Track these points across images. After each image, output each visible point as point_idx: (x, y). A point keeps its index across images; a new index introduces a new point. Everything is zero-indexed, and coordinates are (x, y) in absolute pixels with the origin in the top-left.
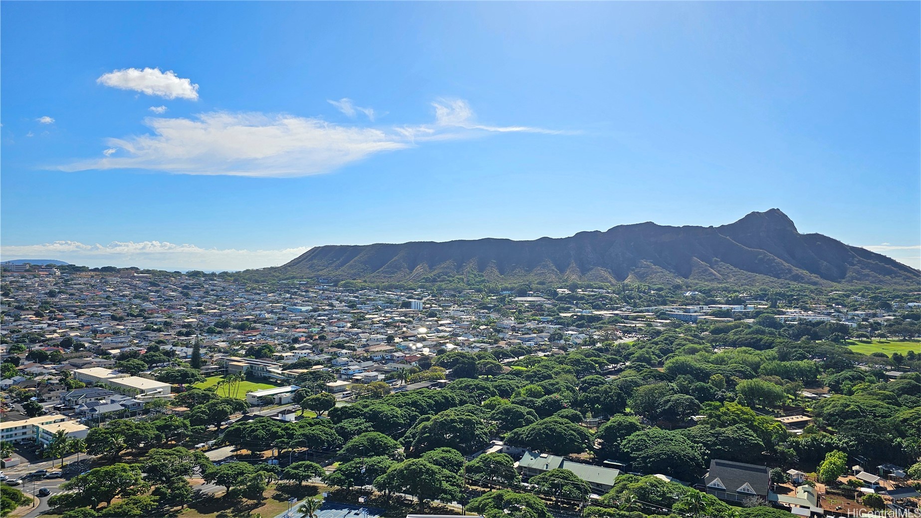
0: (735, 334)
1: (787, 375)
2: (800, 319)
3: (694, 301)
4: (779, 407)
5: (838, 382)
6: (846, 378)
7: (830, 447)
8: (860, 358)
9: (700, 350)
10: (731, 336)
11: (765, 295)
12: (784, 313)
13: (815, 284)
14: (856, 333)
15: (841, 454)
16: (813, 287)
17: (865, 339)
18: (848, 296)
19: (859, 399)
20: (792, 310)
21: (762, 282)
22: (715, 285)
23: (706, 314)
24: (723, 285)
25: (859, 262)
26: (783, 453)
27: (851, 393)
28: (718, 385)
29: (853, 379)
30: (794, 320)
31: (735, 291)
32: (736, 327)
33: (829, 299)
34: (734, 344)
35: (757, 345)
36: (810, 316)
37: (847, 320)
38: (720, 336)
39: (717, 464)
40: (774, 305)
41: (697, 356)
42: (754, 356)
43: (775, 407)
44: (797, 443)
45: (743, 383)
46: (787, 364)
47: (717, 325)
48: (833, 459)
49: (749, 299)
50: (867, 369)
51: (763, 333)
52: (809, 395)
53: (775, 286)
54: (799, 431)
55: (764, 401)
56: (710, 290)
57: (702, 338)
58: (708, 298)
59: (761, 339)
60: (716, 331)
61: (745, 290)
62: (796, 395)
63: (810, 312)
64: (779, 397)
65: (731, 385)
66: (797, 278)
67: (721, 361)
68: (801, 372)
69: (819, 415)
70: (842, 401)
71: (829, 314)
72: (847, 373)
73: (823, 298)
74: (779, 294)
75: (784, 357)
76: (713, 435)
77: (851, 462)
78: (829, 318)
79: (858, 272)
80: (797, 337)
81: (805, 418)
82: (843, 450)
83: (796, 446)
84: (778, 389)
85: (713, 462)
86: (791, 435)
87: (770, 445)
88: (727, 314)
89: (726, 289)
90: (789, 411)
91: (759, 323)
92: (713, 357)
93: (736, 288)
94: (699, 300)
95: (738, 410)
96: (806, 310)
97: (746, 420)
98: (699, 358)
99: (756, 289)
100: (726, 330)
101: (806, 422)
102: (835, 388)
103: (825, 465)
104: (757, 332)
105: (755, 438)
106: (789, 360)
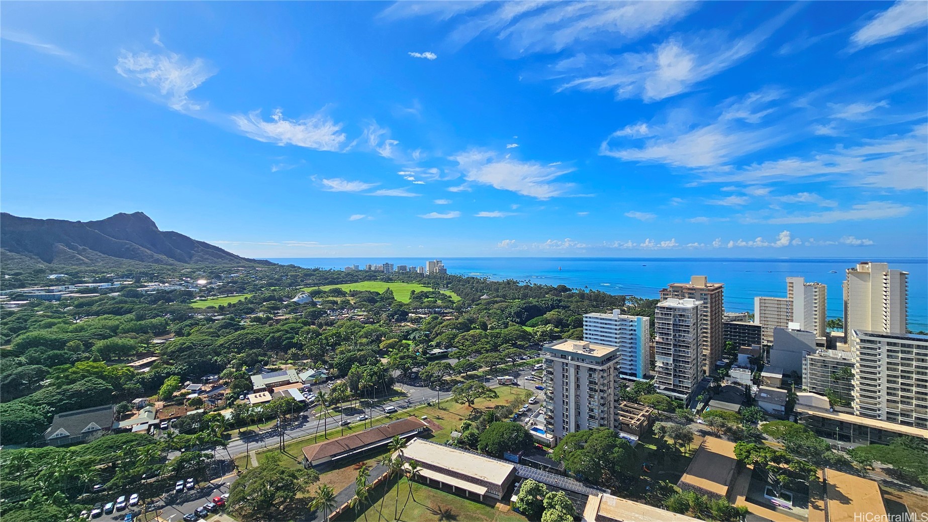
0: (99, 306)
1: (143, 330)
2: (158, 290)
3: (58, 282)
4: (133, 355)
5: (181, 329)
6: (186, 326)
7: (168, 375)
8: (199, 311)
9: (59, 323)
10: (95, 308)
11: (131, 274)
12: (146, 286)
13: (171, 265)
14: (198, 295)
15: (176, 377)
16: (169, 267)
17: (203, 298)
18: (194, 272)
19: (195, 337)
20: (153, 284)
21: (127, 264)
22: (83, 268)
23: (72, 292)
24: (91, 268)
25: (202, 250)
26: (129, 389)
27: (189, 334)
28: (75, 349)
29: (191, 325)
30: (154, 290)
31: (104, 273)
32: (101, 300)
33: (181, 275)
34: (97, 314)
35: (117, 312)
36: (167, 286)
37: (193, 287)
38: (83, 309)
39: (60, 417)
40: (138, 281)
41: (54, 329)
42: (114, 321)
43: (130, 356)
44: (143, 379)
45: (100, 344)
46: (143, 322)
47: (81, 300)
48: (170, 382)
49: (116, 278)
50: (202, 317)
51: (126, 302)
52: (159, 341)
53: (141, 267)
54: (147, 370)
55: (119, 353)
56: (77, 273)
57: (65, 313)
58: (75, 279)
59: (122, 307)
60: (80, 305)
61: (112, 272)
62: (148, 344)
63: (166, 284)
64: (132, 348)
65: (88, 346)
66: (157, 261)
67: (82, 329)
68: (154, 327)
69: (164, 354)
70: (181, 341)
71: (181, 285)
72: (188, 322)
73: (177, 274)
74: (143, 273)
75: (140, 318)
76: (59, 393)
77: (183, 381)
78: (181, 287)
79: (202, 257)
80: (155, 302)
81: (154, 358)
82: (178, 374)
83: (143, 382)
84: (132, 342)
85: (56, 416)
86: (138, 374)
87: (118, 386)
88: (94, 290)
89: (94, 272)
90: (141, 356)
91: (123, 295)
92: (71, 328)
93: (104, 270)
94: (65, 281)
95: (88, 366)
96: (164, 283)
97: (95, 373)
98: (57, 330)
99: (123, 270)
100: (90, 304)
101: (154, 361)
102: (179, 333)
103: (164, 388)
104: (121, 302)
105: (103, 384)
106: (145, 319)
